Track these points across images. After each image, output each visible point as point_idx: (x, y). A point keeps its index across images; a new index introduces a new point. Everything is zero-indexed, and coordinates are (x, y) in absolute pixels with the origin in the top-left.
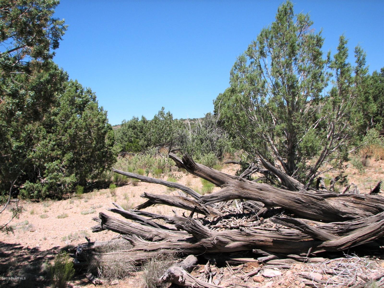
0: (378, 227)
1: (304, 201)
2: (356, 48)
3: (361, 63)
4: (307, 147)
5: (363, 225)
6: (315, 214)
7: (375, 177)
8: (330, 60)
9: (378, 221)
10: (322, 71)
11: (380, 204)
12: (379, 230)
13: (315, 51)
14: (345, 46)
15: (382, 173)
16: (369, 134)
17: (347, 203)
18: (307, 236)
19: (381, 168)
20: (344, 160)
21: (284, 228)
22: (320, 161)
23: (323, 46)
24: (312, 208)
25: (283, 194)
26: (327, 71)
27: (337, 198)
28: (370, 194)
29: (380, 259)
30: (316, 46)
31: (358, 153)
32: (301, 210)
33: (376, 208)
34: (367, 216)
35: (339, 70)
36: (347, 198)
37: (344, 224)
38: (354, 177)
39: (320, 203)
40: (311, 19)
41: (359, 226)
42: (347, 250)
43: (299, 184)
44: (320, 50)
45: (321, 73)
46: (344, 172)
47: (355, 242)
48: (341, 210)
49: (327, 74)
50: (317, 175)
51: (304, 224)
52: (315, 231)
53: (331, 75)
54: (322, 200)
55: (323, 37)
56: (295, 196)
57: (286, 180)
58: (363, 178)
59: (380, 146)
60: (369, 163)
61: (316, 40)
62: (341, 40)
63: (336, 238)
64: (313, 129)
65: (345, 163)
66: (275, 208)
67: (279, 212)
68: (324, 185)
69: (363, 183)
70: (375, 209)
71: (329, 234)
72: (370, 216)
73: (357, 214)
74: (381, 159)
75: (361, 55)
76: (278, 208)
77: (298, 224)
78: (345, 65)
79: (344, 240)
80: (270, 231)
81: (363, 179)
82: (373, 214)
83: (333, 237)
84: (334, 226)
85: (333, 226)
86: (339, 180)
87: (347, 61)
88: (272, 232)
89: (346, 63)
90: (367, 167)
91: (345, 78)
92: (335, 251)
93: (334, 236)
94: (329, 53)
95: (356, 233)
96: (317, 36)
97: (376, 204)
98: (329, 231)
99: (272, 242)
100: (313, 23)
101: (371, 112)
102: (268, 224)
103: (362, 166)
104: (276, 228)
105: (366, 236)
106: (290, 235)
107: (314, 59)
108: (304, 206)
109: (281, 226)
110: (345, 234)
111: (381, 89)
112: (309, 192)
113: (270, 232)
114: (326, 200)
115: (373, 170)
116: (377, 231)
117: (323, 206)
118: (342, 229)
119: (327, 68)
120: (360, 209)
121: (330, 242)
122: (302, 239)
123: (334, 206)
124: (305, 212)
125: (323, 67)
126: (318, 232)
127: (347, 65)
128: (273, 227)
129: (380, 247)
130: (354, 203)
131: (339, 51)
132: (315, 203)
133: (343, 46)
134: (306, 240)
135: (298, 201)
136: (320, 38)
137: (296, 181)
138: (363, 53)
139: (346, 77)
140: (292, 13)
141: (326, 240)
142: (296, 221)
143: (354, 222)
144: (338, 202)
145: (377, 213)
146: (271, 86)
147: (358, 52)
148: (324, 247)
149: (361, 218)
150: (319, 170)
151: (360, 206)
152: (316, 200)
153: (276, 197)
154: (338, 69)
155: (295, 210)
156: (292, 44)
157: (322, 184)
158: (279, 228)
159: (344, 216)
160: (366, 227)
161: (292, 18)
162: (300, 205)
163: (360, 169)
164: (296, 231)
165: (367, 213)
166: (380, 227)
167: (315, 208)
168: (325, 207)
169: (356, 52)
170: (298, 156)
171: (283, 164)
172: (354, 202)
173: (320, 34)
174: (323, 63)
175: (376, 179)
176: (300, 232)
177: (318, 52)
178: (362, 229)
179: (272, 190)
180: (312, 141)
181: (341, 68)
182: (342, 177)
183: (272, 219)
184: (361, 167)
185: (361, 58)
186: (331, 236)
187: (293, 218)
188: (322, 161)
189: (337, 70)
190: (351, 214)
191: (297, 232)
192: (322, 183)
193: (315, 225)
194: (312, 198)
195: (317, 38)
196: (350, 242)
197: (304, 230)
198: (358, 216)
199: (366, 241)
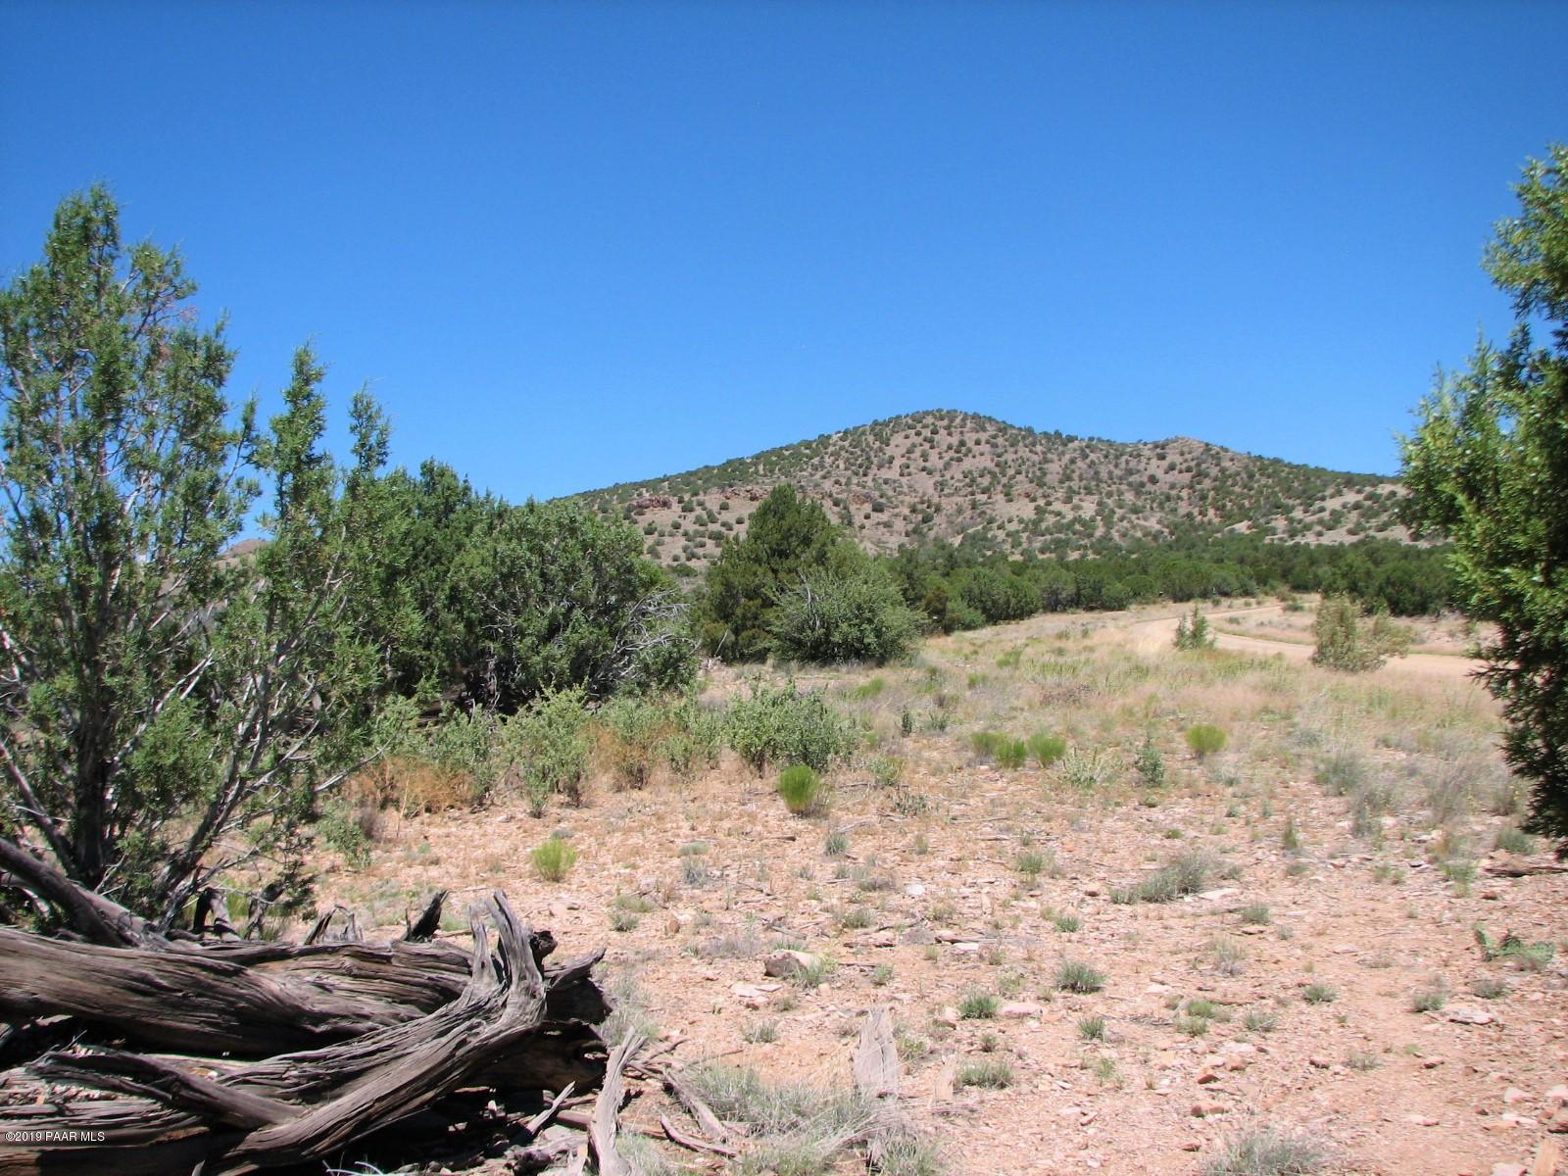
0: (444, 1053)
1: (164, 983)
2: (356, 402)
3: (370, 453)
4: (159, 768)
5: (390, 1054)
6: (208, 1029)
7: (411, 881)
8: (254, 434)
9: (442, 1034)
10: (222, 471)
11: (446, 975)
12: (448, 1064)
13: (197, 397)
14: (314, 387)
15: (432, 863)
16: (381, 716)
17: (331, 980)
18: (184, 1118)
19: (429, 845)
20: (300, 819)
21: (88, 1098)
22: (211, 824)
23: (230, 379)
24: (197, 1007)
25: (80, 963)
26: (239, 473)
27: (292, 964)
28: (407, 939)
29: (453, 1169)
30: (204, 376)
31: (339, 791)
32: (154, 1021)
33: (433, 988)
34: (402, 1021)
35: (289, 479)
36: (331, 960)
37: (324, 1058)
38: (331, 884)
39: (227, 986)
40: (189, 274)
41: (378, 1058)
42: (337, 1153)
43: (127, 918)
44: (218, 394)
45: (218, 481)
46: (302, 864)
47: (364, 1120)
48: (307, 1007)
49: (239, 484)
50: (204, 880)
51: (172, 1073)
52: (216, 1093)
53: (254, 491)
54: (237, 972)
55: (230, 343)
56: (128, 966)
57: (80, 906)
58: (364, 885)
59: (424, 760)
60: (384, 829)
61: (202, 354)
62: (301, 366)
63: (295, 1114)
64: (182, 697)
65: (305, 830)
66: (43, 1022)
67: (61, 1035)
68: (227, 918)
69: (368, 904)
70: (428, 992)
71: (271, 1101)
72: (412, 1019)
73: (367, 1017)
74: (428, 810)
75: (373, 428)
76: (57, 1019)
77: (147, 1075)
78: (312, 460)
79: (327, 1117)
80: (29, 1116)
81: (366, 890)
82: (423, 1010)
83: (286, 1111)
84: (288, 1070)
85: (281, 1068)
86: (284, 898)
87: (319, 447)
88: (37, 1121)
89: (317, 452)
90: (378, 841)
91: (311, 510)
92: (292, 1163)
93: (286, 1104)
94: (252, 408)
95: (365, 1088)
96: (206, 339)
97: (434, 976)
98: (268, 1090)
99: (39, 1162)
100: (194, 288)
101: (402, 637)
102: (16, 1089)
103: (361, 838)
104: (53, 1103)
105: (403, 1092)
106: (114, 1122)
107: (194, 428)
108: (163, 1002)
109: (74, 1090)
110: (329, 1094)
111: (421, 542)
112: (178, 945)
113: (26, 1121)
114: (250, 971)
115: (398, 853)
116: (442, 1069)
117: (241, 997)
118: (316, 1077)
119: (242, 461)
120: (377, 995)
121: (275, 1129)
122: (163, 1133)
123: (282, 996)
124: (169, 1029)
125: (224, 458)
126: (227, 1098)
127: (319, 460)
128: (41, 1099)
129: (451, 1129)
130: (355, 977)
131: (289, 406)
132: (211, 987)
133: (308, 388)
134: (181, 1134)
135: (142, 986)
136: (221, 347)
137: (118, 909)
138: (380, 423)
139: (312, 504)
140: (112, 238)
141: (262, 1122)
142: (142, 1063)
143: (357, 1048)
144: (298, 976)
145: (438, 1005)
146: (11, 520)
147: (363, 414)
148: (251, 1155)
149: (382, 1028)
150: (204, 860)
151: (376, 984)
152: (212, 975)
153: (50, 976)
154: (283, 474)
155: (128, 1020)
156: (109, 364)
157: (218, 915)
158: (67, 1099)
159: (323, 1028)
160: (401, 1060)
161: (113, 258)
162: (149, 999)
163: (354, 852)
164: (137, 1105)
165: (403, 1010)
166: (452, 1055)
167: (208, 1008)
168: (248, 1001)
169: (357, 414)
170: (115, 806)
171: (56, 842)
172: (355, 971)
173: (217, 334)
174: (224, 440)
175: (413, 888)
176: (158, 1106)
177: (209, 399)
178: (387, 1069)
179: (33, 948)
180: (180, 743)
181: (298, 469)
182: (293, 885)
183: (41, 1064)
184: (356, 844)
185: (373, 440)
186: (278, 1109)
187: (128, 1055)
188: (220, 825)
189: (281, 478)
190: (344, 1017)
191: (144, 1109)
192: (220, 910)
193: (214, 1074)
194: (196, 970)
195: (208, 349)
196: (347, 1120)
197: (174, 1094)
198: (370, 1024)
199: (402, 1110)
